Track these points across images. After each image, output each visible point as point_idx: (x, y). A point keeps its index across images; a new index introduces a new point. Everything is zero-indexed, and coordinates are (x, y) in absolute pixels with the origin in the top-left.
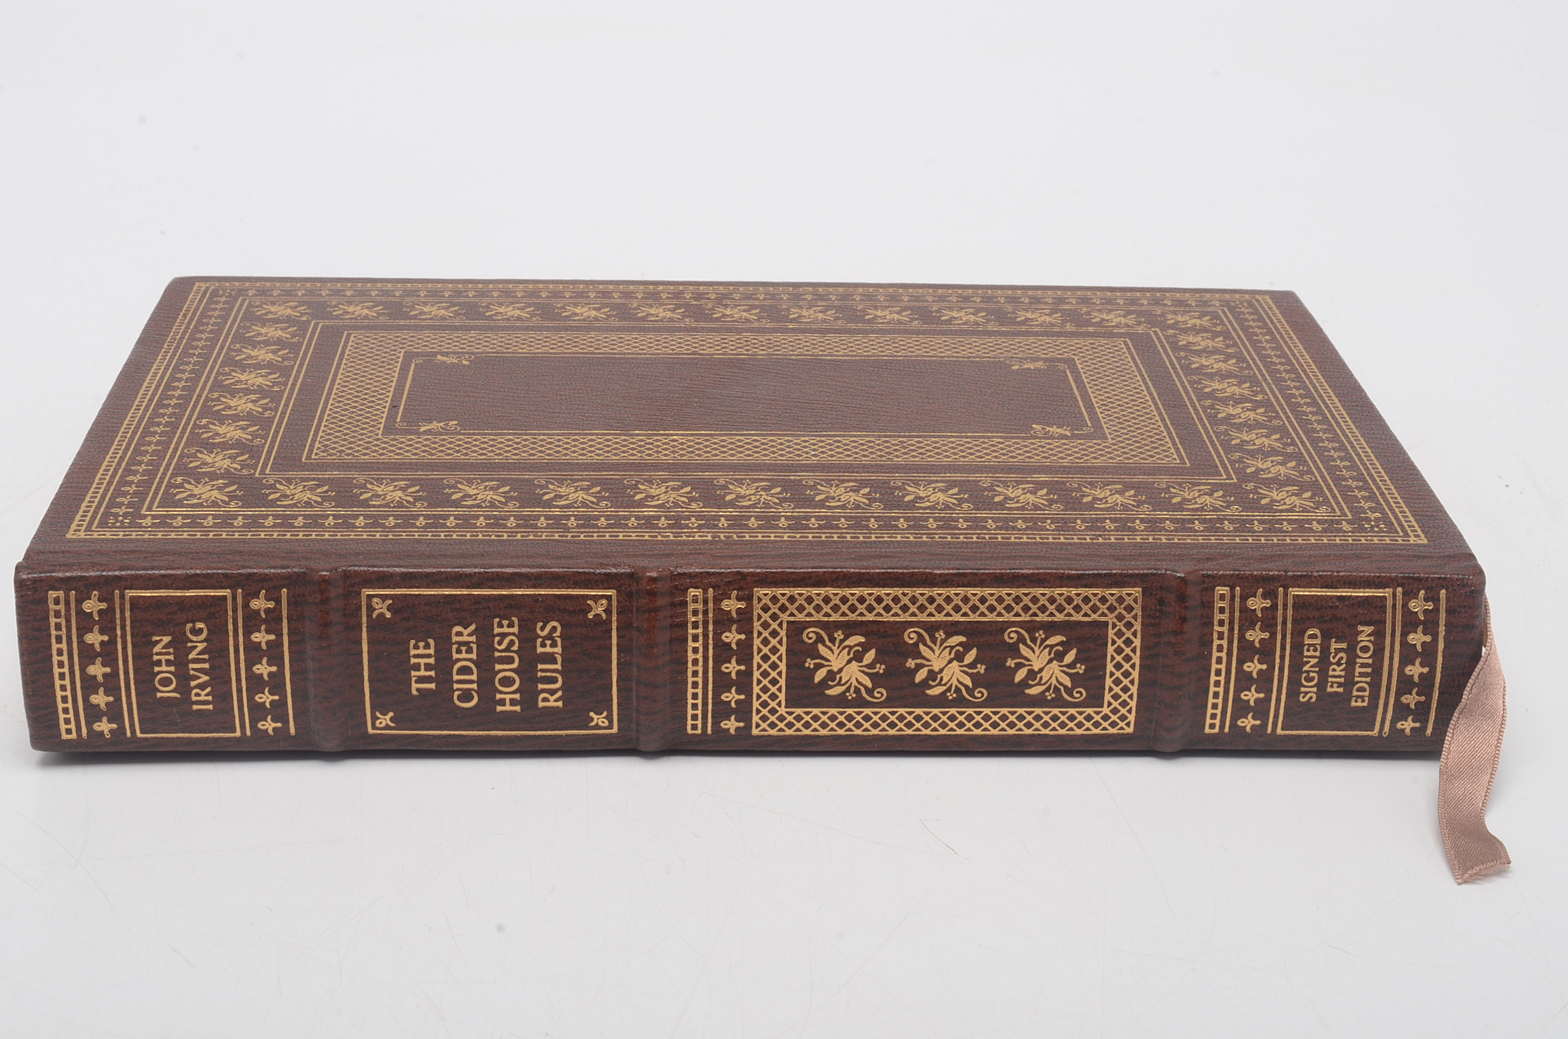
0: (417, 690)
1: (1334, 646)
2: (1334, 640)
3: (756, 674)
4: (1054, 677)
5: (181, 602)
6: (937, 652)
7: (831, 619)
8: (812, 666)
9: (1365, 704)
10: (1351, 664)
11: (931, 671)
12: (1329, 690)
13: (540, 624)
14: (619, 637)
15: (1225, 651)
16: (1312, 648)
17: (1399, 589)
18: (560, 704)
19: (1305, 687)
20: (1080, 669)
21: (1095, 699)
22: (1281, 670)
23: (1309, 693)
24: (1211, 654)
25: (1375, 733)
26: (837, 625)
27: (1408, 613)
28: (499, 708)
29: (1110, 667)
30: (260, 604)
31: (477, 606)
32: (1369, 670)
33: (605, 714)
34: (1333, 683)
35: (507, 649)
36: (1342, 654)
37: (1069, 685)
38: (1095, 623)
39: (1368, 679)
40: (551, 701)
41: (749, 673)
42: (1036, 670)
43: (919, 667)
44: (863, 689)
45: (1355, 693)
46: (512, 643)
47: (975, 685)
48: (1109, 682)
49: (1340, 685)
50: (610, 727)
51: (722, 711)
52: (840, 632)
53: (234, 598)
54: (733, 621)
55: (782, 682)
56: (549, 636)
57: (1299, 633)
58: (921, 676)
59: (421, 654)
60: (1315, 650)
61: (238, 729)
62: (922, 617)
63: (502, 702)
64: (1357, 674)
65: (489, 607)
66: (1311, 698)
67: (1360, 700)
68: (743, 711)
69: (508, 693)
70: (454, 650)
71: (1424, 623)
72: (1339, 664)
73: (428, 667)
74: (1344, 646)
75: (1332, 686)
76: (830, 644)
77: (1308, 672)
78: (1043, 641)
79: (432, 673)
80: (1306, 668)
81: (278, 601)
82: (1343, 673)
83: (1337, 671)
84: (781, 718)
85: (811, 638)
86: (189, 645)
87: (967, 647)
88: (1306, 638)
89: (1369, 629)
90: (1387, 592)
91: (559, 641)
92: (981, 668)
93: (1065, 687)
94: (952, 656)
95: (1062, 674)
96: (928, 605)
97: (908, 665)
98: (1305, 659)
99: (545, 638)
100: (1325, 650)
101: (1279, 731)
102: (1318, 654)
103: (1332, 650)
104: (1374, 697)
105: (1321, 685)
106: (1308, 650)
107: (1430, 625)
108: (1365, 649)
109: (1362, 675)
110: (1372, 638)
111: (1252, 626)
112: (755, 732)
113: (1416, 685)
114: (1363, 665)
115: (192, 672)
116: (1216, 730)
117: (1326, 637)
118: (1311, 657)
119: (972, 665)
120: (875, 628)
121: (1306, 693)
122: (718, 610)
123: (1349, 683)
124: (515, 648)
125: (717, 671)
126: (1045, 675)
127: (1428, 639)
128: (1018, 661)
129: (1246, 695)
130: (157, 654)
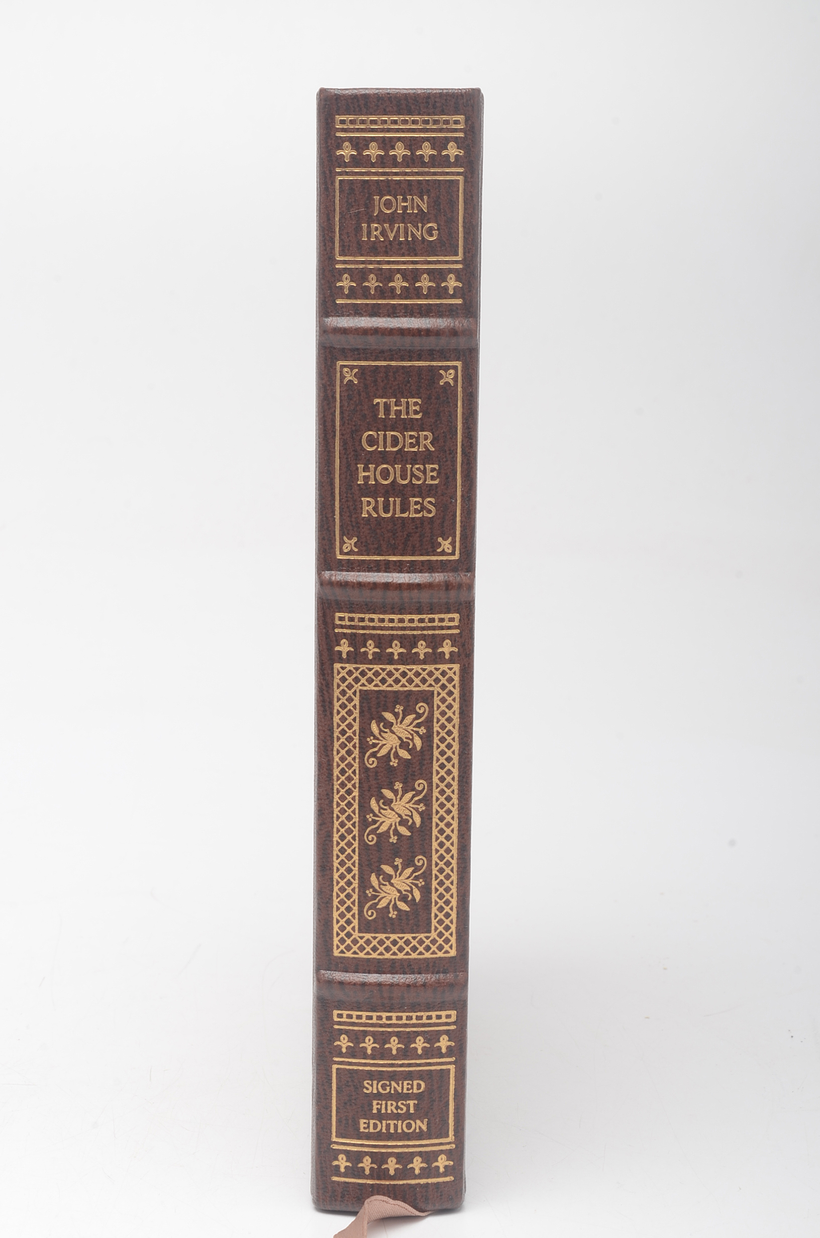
0: (378, 403)
1: (411, 1103)
2: (416, 1102)
3: (389, 668)
4: (386, 895)
5: (453, 220)
6: (407, 806)
7: (435, 724)
8: (396, 710)
9: (362, 1130)
10: (397, 1117)
11: (391, 801)
12: (375, 1102)
13: (432, 500)
14: (422, 562)
15: (408, 1022)
16: (410, 1086)
17: (454, 1146)
18: (365, 515)
19: (377, 1084)
20: (393, 914)
21: (365, 926)
22: (392, 1065)
23: (371, 1087)
24: (404, 1012)
25: (334, 1139)
26: (430, 729)
27: (435, 1155)
28: (361, 466)
29: (394, 937)
30: (452, 283)
31: (448, 452)
32: (392, 1131)
33: (356, 550)
34: (381, 1105)
35: (413, 475)
36: (405, 1109)
37: (379, 907)
38: (429, 923)
39: (384, 1130)
40: (368, 507)
41: (391, 661)
42: (392, 881)
43: (396, 792)
44: (375, 749)
45: (372, 1122)
46: (418, 479)
47: (379, 836)
48: (382, 936)
49: (379, 1110)
50: (342, 553)
51: (357, 641)
52: (425, 731)
53: (456, 262)
54: (434, 648)
55: (383, 688)
56: (423, 508)
57: (421, 1076)
58: (388, 793)
59: (410, 409)
60: (408, 1089)
61: (342, 258)
62: (436, 793)
63: (366, 469)
64: (388, 1122)
65: (446, 461)
66: (367, 1089)
67: (366, 1126)
68: (356, 657)
69: (375, 475)
70: (412, 433)
71: (429, 1167)
72: (397, 1108)
73: (398, 413)
74: (412, 1111)
75: (378, 1104)
76: (414, 724)
77: (390, 1085)
78: (416, 885)
79: (392, 416)
80: (393, 1083)
81: (453, 296)
82: (389, 1111)
83: (391, 1107)
84: (350, 687)
85: (420, 709)
86: (420, 225)
87: (411, 828)
88: (418, 1081)
89: (424, 1128)
90: (451, 1138)
91: (420, 515)
92: (393, 839)
93: (377, 904)
94: (404, 817)
95: (388, 901)
96: (445, 796)
97: (397, 784)
98: (400, 1082)
99: (422, 504)
100: (407, 1097)
101: (335, 1067)
102: (405, 1091)
103: (408, 1102)
104: (368, 1136)
105: (378, 1096)
106: (408, 1084)
107: (427, 1172)
108: (409, 1126)
109: (388, 1126)
110: (417, 1130)
111: (427, 1040)
112: (337, 666)
113: (380, 1167)
114: (396, 1126)
115: (396, 225)
116: (336, 1019)
117: (418, 1097)
118: (404, 1087)
119: (396, 832)
120: (427, 757)
121: (372, 1086)
122: (444, 637)
123: (380, 1117)
124: (415, 482)
125: (393, 638)
126: (388, 888)
127: (417, 1172)
128: (400, 867)
129: (369, 1040)
130: (413, 199)
